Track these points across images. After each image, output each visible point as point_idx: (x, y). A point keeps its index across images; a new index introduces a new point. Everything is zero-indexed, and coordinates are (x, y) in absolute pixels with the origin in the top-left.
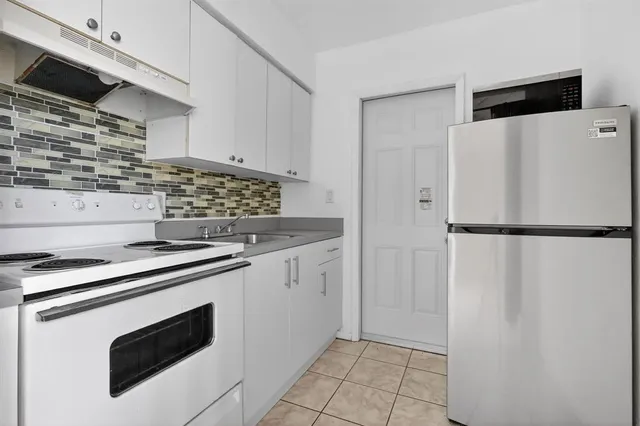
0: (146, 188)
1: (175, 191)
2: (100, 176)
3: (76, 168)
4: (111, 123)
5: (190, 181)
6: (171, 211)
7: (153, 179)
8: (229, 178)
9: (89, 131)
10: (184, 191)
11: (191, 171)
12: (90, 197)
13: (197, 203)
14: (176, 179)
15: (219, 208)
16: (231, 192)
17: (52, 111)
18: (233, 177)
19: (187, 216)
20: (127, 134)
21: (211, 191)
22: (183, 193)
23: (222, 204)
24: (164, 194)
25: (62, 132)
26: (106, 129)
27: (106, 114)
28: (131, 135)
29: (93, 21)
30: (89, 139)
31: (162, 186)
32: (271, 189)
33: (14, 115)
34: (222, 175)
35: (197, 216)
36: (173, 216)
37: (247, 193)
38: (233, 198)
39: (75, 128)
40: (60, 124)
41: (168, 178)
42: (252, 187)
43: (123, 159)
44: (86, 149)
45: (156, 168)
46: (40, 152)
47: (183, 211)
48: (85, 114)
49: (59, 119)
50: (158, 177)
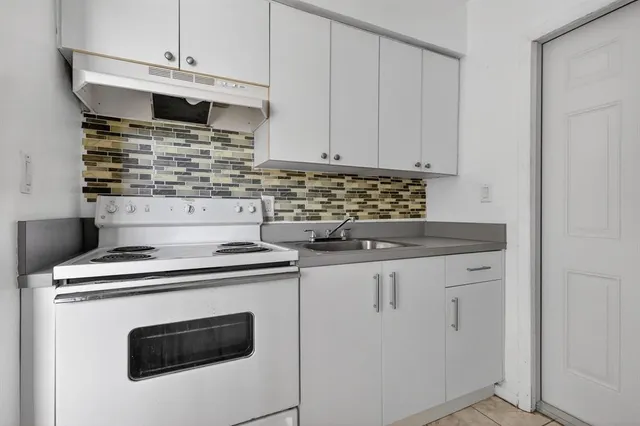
0: (254, 193)
1: (285, 194)
2: (214, 184)
3: (196, 179)
4: (223, 138)
5: (301, 184)
6: (280, 214)
7: (262, 183)
8: (350, 178)
9: (205, 147)
10: (295, 194)
11: (302, 174)
12: (198, 203)
13: (308, 205)
14: (286, 183)
15: (337, 211)
16: (352, 193)
17: (178, 136)
18: (355, 177)
19: (297, 219)
20: (237, 146)
21: (326, 193)
22: (293, 196)
23: (341, 207)
24: (272, 198)
25: (184, 151)
26: (219, 144)
27: (219, 131)
28: (241, 146)
29: (170, 54)
30: (205, 154)
31: (271, 190)
32: (410, 188)
33: (153, 143)
34: (341, 176)
35: (308, 219)
36: (282, 218)
37: (374, 194)
38: (354, 200)
39: (195, 147)
40: (184, 145)
41: (277, 182)
42: (380, 186)
43: (234, 168)
44: (203, 163)
45: (265, 174)
46: (170, 169)
47: (293, 215)
48: (202, 135)
49: (182, 141)
50: (266, 182)
